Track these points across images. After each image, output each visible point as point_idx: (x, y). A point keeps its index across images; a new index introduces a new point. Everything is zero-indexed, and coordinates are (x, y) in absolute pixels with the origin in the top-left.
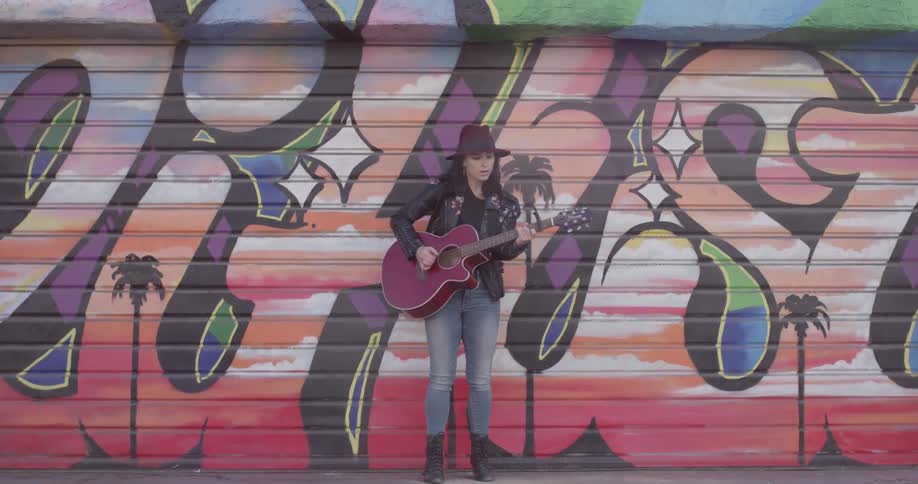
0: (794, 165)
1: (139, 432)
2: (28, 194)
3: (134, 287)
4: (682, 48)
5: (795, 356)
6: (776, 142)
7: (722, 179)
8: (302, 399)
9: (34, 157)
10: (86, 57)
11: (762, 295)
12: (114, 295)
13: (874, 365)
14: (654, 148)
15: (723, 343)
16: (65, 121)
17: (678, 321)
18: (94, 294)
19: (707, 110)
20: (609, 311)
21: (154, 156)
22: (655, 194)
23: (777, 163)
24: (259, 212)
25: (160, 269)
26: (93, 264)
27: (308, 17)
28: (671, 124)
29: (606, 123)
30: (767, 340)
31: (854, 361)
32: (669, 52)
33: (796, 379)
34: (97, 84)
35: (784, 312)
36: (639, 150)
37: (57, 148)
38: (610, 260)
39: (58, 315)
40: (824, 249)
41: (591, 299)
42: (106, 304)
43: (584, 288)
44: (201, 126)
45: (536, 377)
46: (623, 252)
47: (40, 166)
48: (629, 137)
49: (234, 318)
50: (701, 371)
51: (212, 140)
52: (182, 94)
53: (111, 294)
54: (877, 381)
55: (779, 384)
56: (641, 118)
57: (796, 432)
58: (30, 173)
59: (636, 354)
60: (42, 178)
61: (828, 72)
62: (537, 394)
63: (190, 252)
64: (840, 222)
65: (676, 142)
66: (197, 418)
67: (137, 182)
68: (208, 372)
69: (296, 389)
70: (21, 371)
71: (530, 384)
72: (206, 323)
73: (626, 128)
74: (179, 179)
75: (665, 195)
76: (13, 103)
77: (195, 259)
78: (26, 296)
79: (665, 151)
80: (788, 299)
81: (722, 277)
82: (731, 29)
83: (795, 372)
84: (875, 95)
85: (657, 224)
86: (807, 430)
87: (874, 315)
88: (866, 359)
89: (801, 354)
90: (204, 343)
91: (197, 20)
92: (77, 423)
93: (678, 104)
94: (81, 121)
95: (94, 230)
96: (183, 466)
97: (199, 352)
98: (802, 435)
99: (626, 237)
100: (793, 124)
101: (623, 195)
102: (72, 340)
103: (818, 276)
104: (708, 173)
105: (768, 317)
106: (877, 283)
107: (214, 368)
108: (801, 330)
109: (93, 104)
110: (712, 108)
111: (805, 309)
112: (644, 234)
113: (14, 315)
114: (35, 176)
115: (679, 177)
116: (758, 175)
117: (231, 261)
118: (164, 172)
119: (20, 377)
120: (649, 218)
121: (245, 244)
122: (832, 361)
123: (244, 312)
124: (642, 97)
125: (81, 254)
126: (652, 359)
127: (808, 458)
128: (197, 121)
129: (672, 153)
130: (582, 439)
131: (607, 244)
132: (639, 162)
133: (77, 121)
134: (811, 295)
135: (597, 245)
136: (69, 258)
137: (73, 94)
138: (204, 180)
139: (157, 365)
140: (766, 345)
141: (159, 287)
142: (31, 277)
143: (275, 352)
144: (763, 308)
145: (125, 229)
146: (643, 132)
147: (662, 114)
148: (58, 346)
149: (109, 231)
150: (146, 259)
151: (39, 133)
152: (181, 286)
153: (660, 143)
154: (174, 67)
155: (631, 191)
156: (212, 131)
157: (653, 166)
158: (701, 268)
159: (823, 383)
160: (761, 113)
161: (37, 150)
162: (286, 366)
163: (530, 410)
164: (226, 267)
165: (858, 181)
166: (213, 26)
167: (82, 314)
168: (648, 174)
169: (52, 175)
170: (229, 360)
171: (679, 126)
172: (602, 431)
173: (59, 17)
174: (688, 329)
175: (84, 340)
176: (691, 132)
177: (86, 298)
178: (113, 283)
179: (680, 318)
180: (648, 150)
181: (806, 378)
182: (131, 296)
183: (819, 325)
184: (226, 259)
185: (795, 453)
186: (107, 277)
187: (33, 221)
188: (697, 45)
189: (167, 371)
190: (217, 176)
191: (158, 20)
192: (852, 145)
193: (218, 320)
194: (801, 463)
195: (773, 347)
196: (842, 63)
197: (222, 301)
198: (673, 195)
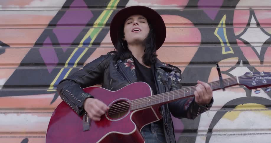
14: (238, 41)
28: (249, 24)
29: (195, 24)
36: (225, 43)
38: (210, 131)
46: (222, 123)
48: (216, 33)
56: (224, 20)
65: (255, 36)
73: (213, 27)
79: (246, 43)
85: (248, 100)
93: (252, 12)
99: (223, 110)
112: (239, 108)
115: (262, 62)
120: (242, 94)
129: (252, 45)
132: (226, 51)
146: (227, 30)
147: (240, 17)
153: (242, 37)
157: (238, 53)
168: (236, 60)
171: (255, 25)
176: (265, 29)
180: (233, 42)
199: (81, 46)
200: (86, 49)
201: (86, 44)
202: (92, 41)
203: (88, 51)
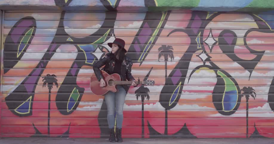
0: (246, 48)
1: (50, 127)
2: (18, 56)
3: (49, 84)
4: (212, 13)
5: (245, 105)
6: (240, 41)
7: (224, 52)
8: (98, 117)
9: (20, 45)
10: (35, 16)
11: (236, 87)
12: (43, 86)
13: (269, 108)
14: (204, 43)
15: (224, 101)
16: (28, 35)
17: (211, 95)
18: (37, 86)
19: (219, 32)
20: (190, 91)
21: (55, 45)
22: (204, 57)
23: (240, 48)
24: (86, 61)
25: (57, 78)
26: (37, 77)
27: (101, 4)
28: (209, 36)
29: (189, 36)
30: (237, 100)
31: (263, 107)
32: (208, 15)
33: (246, 112)
34: (38, 24)
35: (242, 92)
36: (199, 44)
37: (26, 43)
38: (190, 76)
39: (26, 92)
40: (254, 73)
41: (185, 88)
42: (41, 89)
43: (182, 84)
44: (69, 36)
45: (168, 111)
46: (194, 74)
47: (21, 48)
48: (196, 40)
49: (79, 93)
50: (217, 109)
51: (72, 41)
52: (63, 27)
53: (42, 86)
54: (270, 113)
55: (241, 113)
56: (200, 34)
57: (246, 127)
58: (18, 50)
59: (198, 104)
60: (22, 52)
61: (256, 21)
62: (168, 116)
63: (65, 73)
64: (259, 65)
65: (210, 41)
66: (68, 123)
67: (50, 53)
68: (70, 109)
69: (97, 114)
70: (16, 108)
71: (166, 113)
72: (70, 95)
73: (195, 37)
74: (62, 52)
75: (207, 57)
76: (14, 29)
77: (67, 76)
78: (17, 86)
79: (207, 44)
80: (243, 88)
81: (224, 81)
82: (227, 8)
83: (246, 110)
84: (270, 27)
85: (204, 66)
86: (249, 127)
87: (269, 93)
88: (267, 106)
89: (247, 104)
90: (70, 100)
91: (68, 5)
92: (32, 124)
93: (211, 30)
94: (33, 35)
95: (37, 67)
96: (63, 137)
97: (68, 103)
98: (247, 128)
99: (195, 70)
100: (245, 36)
101: (194, 57)
102: (31, 99)
103: (253, 81)
104: (220, 50)
105: (237, 94)
106: (270, 83)
107: (72, 108)
108: (247, 97)
109: (37, 30)
110: (221, 31)
111: (248, 91)
112: (200, 69)
113: (13, 92)
114: (20, 51)
115: (211, 52)
116: (235, 51)
117: (78, 76)
118: (58, 50)
119: (15, 110)
120: (202, 64)
121: (82, 71)
122: (256, 107)
123: (82, 91)
124: (200, 28)
125: (33, 74)
126: (203, 106)
127: (249, 135)
128: (67, 35)
129: (209, 45)
130: (182, 129)
131: (189, 72)
132: (199, 47)
134: (250, 87)
135: (186, 72)
136: (30, 75)
137: (31, 27)
138: (70, 52)
139: (56, 107)
140: (237, 102)
141: (57, 84)
142: (20, 80)
143: (91, 103)
144: (236, 91)
145: (46, 67)
146: (200, 38)
147: (206, 33)
148: (26, 101)
149: (42, 67)
150: (52, 75)
151: (21, 38)
152: (63, 84)
153: (206, 42)
154: (61, 19)
155: (197, 56)
156: (72, 38)
157: (203, 48)
158: (218, 79)
159: (254, 113)
160: (236, 33)
161: (20, 43)
162: (94, 107)
163: (166, 121)
164: (76, 78)
165: (265, 53)
166: (73, 7)
167: (34, 92)
168: (202, 51)
169: (25, 51)
170: (77, 105)
171: (211, 36)
172: (188, 127)
173: (27, 4)
174: (213, 97)
175: (34, 99)
176: (215, 38)
177: (35, 87)
178: (43, 83)
179: (211, 94)
180: (202, 44)
181: (249, 112)
182: (48, 86)
183: (252, 96)
184: (76, 75)
185: (245, 134)
186: (41, 81)
187: (19, 64)
188: (217, 12)
189: (58, 109)
190: (73, 51)
191: (56, 5)
192: (263, 42)
193: (74, 94)
194: (247, 137)
195: (239, 102)
196: (260, 18)
197: (75, 88)
198: (209, 57)
199: (148, 44)
200: (150, 46)
201: (150, 43)
202: (152, 43)
203: (151, 46)
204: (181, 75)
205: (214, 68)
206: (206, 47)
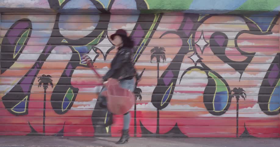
0: (237, 50)
1: (46, 125)
2: (14, 57)
3: (44, 84)
4: (204, 16)
5: (236, 106)
6: (231, 43)
7: (215, 54)
8: (92, 116)
9: (16, 46)
10: (31, 18)
11: (226, 88)
12: (39, 86)
13: (259, 108)
14: (195, 45)
15: (214, 102)
16: (25, 36)
17: (202, 95)
18: (33, 86)
19: (211, 34)
20: (182, 92)
21: (51, 46)
22: (195, 58)
23: (231, 49)
24: (80, 63)
25: (52, 79)
26: (33, 77)
27: (94, 7)
28: (200, 38)
29: (181, 38)
30: (228, 101)
31: (253, 107)
32: (200, 17)
33: (236, 112)
34: (34, 26)
35: (233, 93)
36: (191, 45)
37: (23, 44)
38: (182, 77)
39: (23, 92)
40: (245, 75)
41: (176, 88)
42: (36, 89)
43: (174, 85)
44: (64, 38)
45: (160, 111)
46: (186, 75)
47: (18, 49)
48: (188, 42)
49: (73, 93)
50: (208, 110)
51: (67, 42)
52: (58, 29)
53: (38, 86)
54: (260, 113)
55: (231, 114)
56: (191, 36)
57: (236, 128)
58: (15, 51)
59: (189, 104)
60: (18, 53)
61: (247, 23)
62: (160, 116)
63: (60, 74)
64: (250, 67)
65: (202, 43)
66: (62, 122)
67: (45, 54)
68: (65, 108)
69: (90, 114)
70: (12, 108)
71: (158, 113)
72: (65, 95)
73: (187, 39)
74: (57, 53)
75: (198, 58)
76: (10, 31)
77: (62, 76)
78: (14, 86)
79: (198, 46)
80: (234, 89)
81: (214, 82)
82: (217, 11)
83: (236, 110)
84: (261, 30)
85: (196, 67)
86: (239, 127)
87: (259, 94)
88: (257, 107)
89: (238, 105)
90: (64, 100)
91: (62, 8)
92: (28, 123)
93: (202, 32)
94: (29, 36)
95: (33, 68)
96: (58, 135)
97: (63, 102)
98: (237, 128)
99: (187, 71)
100: (236, 38)
101: (186, 59)
102: (27, 99)
103: (243, 82)
104: (211, 52)
105: (228, 94)
106: (260, 85)
107: (67, 108)
108: (238, 98)
109: (33, 31)
111: (239, 92)
112: (192, 70)
113: (10, 91)
114: (16, 52)
115: (202, 53)
116: (226, 53)
117: (72, 77)
118: (53, 51)
119: (12, 109)
120: (193, 65)
121: (76, 72)
122: (247, 107)
123: (76, 91)
124: (192, 30)
125: (30, 74)
126: (194, 106)
127: (239, 135)
128: (62, 36)
129: (200, 46)
130: (173, 129)
131: (181, 73)
132: (190, 49)
133: (28, 36)
134: (241, 88)
135: (178, 73)
136: (26, 76)
137: (27, 29)
138: (64, 53)
139: (51, 107)
140: (227, 102)
141: (52, 84)
142: (15, 81)
143: (85, 103)
144: (226, 92)
145: (42, 67)
146: (192, 40)
147: (198, 35)
148: (23, 101)
149: (37, 68)
150: (48, 76)
151: (17, 40)
152: (58, 84)
153: (197, 43)
154: (56, 21)
155: (188, 57)
156: (67, 39)
157: (195, 50)
158: (209, 80)
159: (244, 113)
160: (227, 35)
161: (17, 45)
162: (87, 107)
163: (158, 120)
164: (71, 78)
165: (255, 55)
166: (66, 9)
167: (29, 92)
168: (193, 52)
169: (21, 52)
170: (71, 105)
171: (203, 38)
172: (179, 127)
173: (23, 7)
174: (204, 97)
175: (30, 99)
176: (206, 40)
177: (31, 87)
178: (38, 83)
179: (202, 94)
180: (193, 45)
181: (239, 112)
182: (43, 87)
183: (243, 97)
184: (71, 76)
185: (235, 134)
186: (36, 81)
187: (16, 65)
188: (208, 15)
189: (54, 108)
190: (69, 52)
191: (51, 8)
192: (254, 44)
193: (68, 94)
194: (237, 137)
195: (229, 103)
196: (251, 20)
197: (69, 88)
198: (201, 58)
199: (141, 46)
200: (143, 47)
201: (142, 45)
202: (144, 44)
204: (173, 76)
205: (205, 69)
206: (197, 49)
